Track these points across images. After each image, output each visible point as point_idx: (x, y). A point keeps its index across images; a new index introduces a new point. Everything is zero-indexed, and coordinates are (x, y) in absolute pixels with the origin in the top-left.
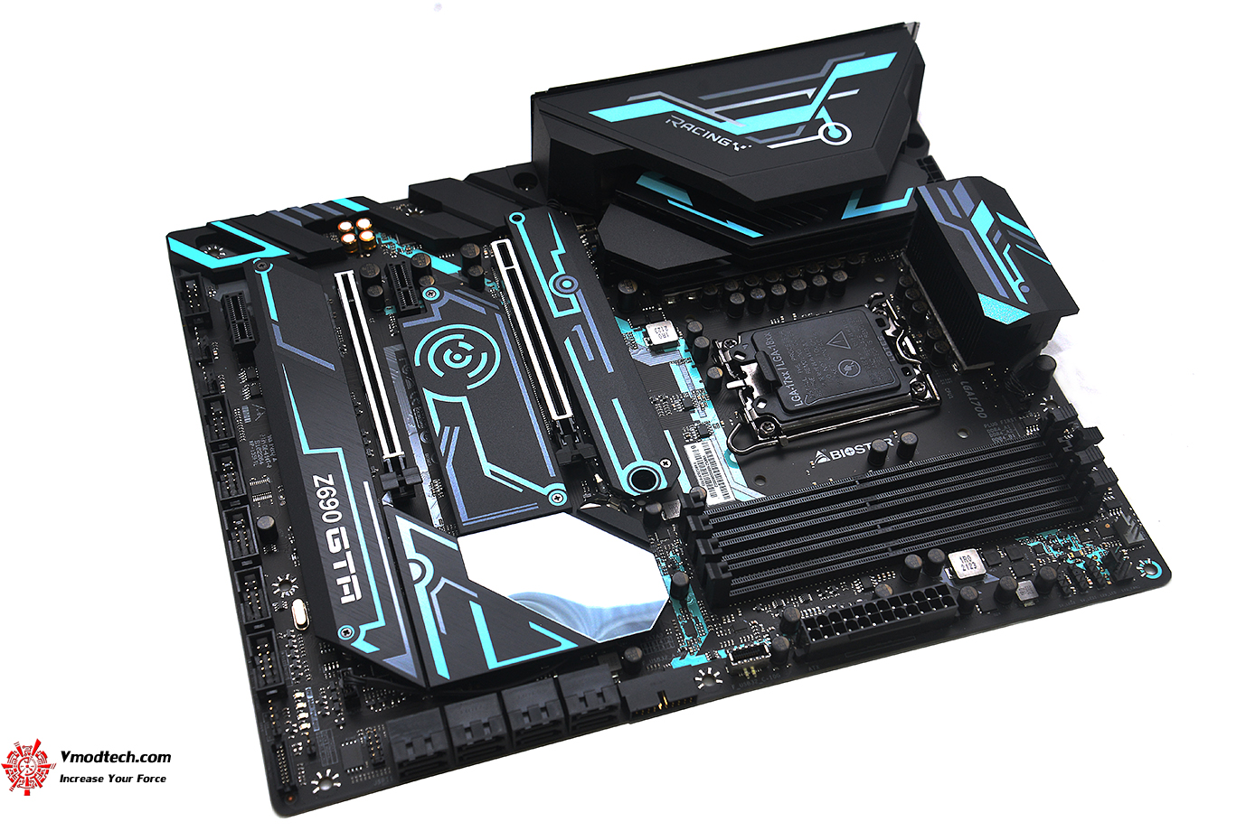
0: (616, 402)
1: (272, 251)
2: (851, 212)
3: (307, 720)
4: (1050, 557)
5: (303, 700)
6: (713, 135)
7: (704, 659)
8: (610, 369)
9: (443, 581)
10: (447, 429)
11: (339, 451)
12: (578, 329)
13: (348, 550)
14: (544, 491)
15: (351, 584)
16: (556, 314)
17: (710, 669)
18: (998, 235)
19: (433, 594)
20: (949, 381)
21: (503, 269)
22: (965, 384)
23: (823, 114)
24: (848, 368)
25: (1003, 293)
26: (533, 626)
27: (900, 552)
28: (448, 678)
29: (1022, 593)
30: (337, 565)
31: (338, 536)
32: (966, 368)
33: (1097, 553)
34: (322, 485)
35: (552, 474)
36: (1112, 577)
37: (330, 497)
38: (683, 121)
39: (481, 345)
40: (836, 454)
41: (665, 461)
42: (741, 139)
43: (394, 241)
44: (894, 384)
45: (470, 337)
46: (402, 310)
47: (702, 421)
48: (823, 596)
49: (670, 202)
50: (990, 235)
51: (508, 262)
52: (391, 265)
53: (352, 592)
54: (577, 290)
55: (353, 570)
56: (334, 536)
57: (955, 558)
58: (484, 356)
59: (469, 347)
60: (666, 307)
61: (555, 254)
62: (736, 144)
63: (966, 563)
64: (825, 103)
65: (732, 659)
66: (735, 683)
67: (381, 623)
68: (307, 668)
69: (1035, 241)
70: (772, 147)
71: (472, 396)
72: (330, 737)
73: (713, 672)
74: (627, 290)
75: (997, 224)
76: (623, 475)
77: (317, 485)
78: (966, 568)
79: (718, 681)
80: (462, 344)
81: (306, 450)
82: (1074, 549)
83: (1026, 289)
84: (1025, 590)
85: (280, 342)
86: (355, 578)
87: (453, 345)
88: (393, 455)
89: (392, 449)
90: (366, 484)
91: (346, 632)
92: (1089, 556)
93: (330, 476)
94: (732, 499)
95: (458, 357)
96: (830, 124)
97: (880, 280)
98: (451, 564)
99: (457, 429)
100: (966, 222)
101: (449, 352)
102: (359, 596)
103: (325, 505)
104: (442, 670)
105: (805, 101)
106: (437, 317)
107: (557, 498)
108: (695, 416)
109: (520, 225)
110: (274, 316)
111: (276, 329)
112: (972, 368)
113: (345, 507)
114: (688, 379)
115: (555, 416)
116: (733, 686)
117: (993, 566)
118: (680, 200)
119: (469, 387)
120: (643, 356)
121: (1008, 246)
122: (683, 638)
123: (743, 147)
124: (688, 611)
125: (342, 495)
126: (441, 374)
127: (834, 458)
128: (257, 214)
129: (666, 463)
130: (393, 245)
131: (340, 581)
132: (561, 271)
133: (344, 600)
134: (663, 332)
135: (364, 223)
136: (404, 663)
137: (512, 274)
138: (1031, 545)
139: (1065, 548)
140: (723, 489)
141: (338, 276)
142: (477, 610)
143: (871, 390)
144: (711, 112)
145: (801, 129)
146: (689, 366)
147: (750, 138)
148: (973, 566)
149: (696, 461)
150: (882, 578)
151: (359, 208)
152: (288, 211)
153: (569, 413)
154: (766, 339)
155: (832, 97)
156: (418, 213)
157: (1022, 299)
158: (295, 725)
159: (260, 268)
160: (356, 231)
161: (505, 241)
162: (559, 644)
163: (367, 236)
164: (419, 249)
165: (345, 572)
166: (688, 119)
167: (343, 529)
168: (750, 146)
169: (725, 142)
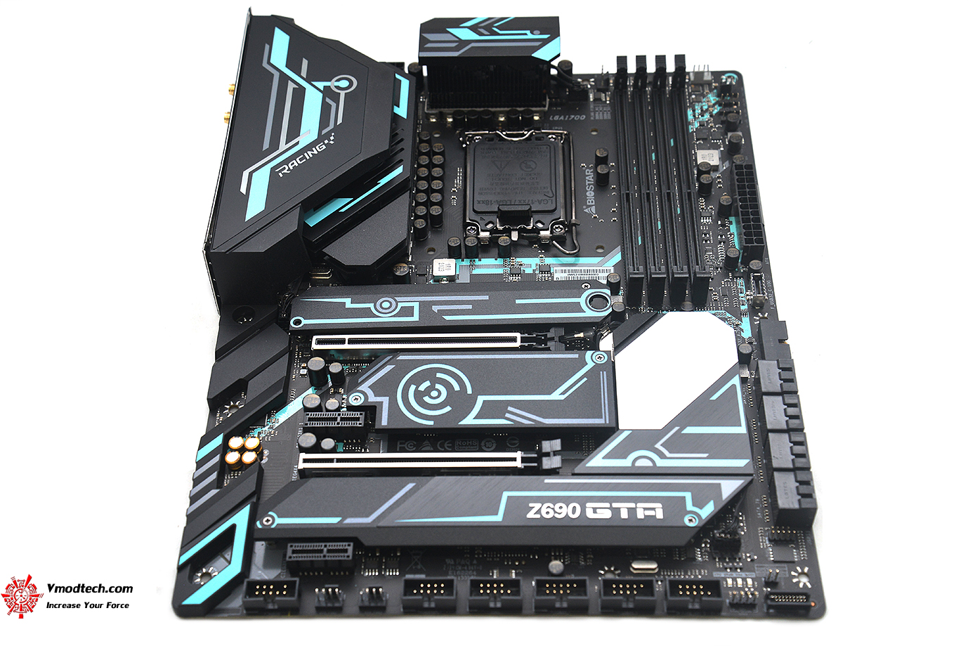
0: (518, 302)
1: (239, 518)
3: (744, 580)
4: (709, 120)
6: (310, 152)
7: (746, 319)
9: (658, 446)
10: (507, 415)
11: (506, 495)
12: (435, 308)
13: (611, 505)
14: (590, 365)
16: (416, 318)
17: (755, 317)
18: (482, 31)
19: (669, 455)
20: (547, 125)
21: (346, 346)
22: (553, 118)
23: (320, 85)
25: (535, 44)
26: (714, 398)
28: (748, 461)
31: (595, 510)
33: (711, 98)
34: (539, 512)
35: (575, 356)
38: (285, 166)
39: (430, 375)
40: (590, 202)
41: (586, 284)
42: (321, 138)
43: (259, 430)
45: (417, 380)
46: (363, 425)
47: (534, 268)
48: (709, 241)
49: (343, 210)
51: (340, 342)
53: (653, 509)
54: (395, 300)
55: (632, 505)
57: (700, 160)
58: (439, 375)
59: (427, 384)
61: (350, 306)
62: (326, 142)
63: (707, 157)
64: (309, 80)
66: (770, 305)
68: (695, 572)
71: (480, 392)
72: (762, 567)
73: (758, 316)
74: (403, 270)
75: (471, 28)
76: (590, 313)
78: (711, 158)
80: (422, 388)
81: (498, 518)
82: (705, 107)
83: (536, 32)
85: (367, 521)
86: (639, 505)
87: (419, 396)
88: (519, 460)
89: (514, 459)
90: (546, 481)
91: (691, 520)
92: (713, 102)
94: (612, 269)
95: (434, 393)
96: (332, 84)
98: (644, 439)
99: (510, 409)
100: (464, 42)
101: (427, 399)
104: (741, 463)
106: (385, 400)
107: (600, 358)
108: (528, 271)
109: (304, 322)
110: (333, 520)
112: (547, 106)
113: (566, 500)
114: (490, 267)
115: (518, 344)
116: (771, 308)
119: (469, 392)
121: (495, 30)
123: (332, 138)
125: (554, 500)
126: (448, 409)
127: (594, 204)
132: (371, 306)
134: (444, 266)
135: (235, 442)
136: (729, 487)
137: (353, 341)
138: (696, 126)
139: (704, 111)
140: (601, 270)
141: (302, 466)
142: (689, 430)
144: (284, 147)
145: (329, 100)
146: (477, 263)
147: (324, 133)
148: (711, 155)
150: (704, 205)
151: (218, 441)
153: (518, 335)
155: (304, 75)
157: (545, 37)
159: (270, 523)
160: (242, 450)
161: (315, 338)
162: (734, 386)
163: (252, 443)
164: (276, 413)
165: (632, 511)
166: (286, 162)
167: (588, 505)
168: (333, 134)
169: (321, 148)
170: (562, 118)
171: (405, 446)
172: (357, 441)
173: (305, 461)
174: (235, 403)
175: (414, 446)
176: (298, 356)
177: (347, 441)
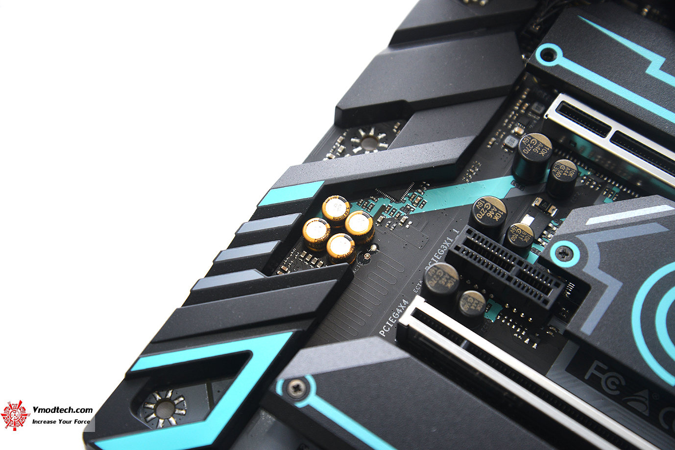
1: (264, 347)
21: (605, 143)
46: (548, 307)
51: (598, 128)
61: (655, 72)
106: (613, 286)
109: (561, 60)
135: (335, 207)
141: (407, 321)
159: (299, 394)
160: (337, 226)
161: (561, 98)
163: (360, 223)
164: (428, 188)
171: (603, 377)
172: (527, 317)
173: (418, 314)
174: (377, 133)
175: (619, 387)
176: (520, 107)
177: (511, 308)
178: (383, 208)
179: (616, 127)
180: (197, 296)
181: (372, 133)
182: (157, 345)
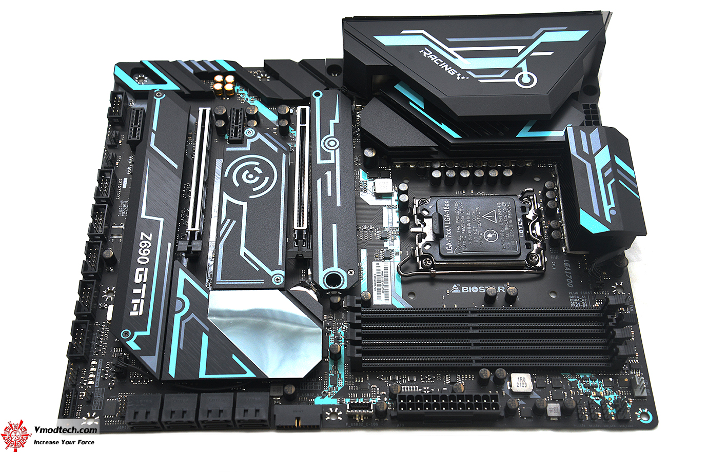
0: (334, 226)
1: (171, 86)
2: (524, 133)
3: (94, 379)
4: (580, 391)
5: (96, 366)
6: (447, 66)
7: (335, 402)
8: (339, 204)
9: (193, 315)
10: (229, 220)
11: (162, 220)
12: (329, 174)
13: (145, 283)
14: (271, 273)
15: (139, 305)
16: (319, 161)
17: (337, 409)
18: (610, 171)
19: (184, 322)
20: (556, 257)
21: (299, 125)
22: (566, 262)
23: (524, 65)
24: (490, 236)
25: (597, 212)
26: (234, 357)
27: (480, 365)
28: (174, 377)
29: (551, 411)
30: (135, 291)
31: (143, 273)
32: (569, 252)
33: (612, 396)
34: (145, 239)
35: (280, 263)
36: (616, 415)
37: (146, 247)
38: (431, 53)
39: (267, 171)
40: (466, 289)
41: (351, 271)
42: (464, 72)
43: (246, 93)
44: (516, 252)
45: (263, 165)
46: (230, 139)
47: (390, 248)
48: (423, 380)
49: (411, 103)
50: (604, 170)
51: (303, 121)
52: (234, 109)
53: (138, 310)
54: (337, 149)
55: (143, 296)
56: (140, 273)
57: (515, 377)
58: (267, 179)
59: (260, 171)
60: (394, 168)
61: (332, 122)
62: (459, 75)
63: (521, 382)
64: (528, 58)
65: (348, 408)
66: (350, 423)
67: (147, 333)
69: (634, 180)
70: (481, 81)
71: (251, 204)
72: (102, 393)
73: (338, 411)
74: (369, 153)
75: (612, 163)
76: (322, 274)
77: (142, 238)
78: (519, 385)
79: (339, 418)
80: (256, 169)
81: (143, 215)
82: (598, 390)
83: (614, 212)
84: (553, 409)
85: (152, 145)
86: (142, 301)
87: (251, 168)
88: (193, 229)
89: (193, 226)
90: (170, 244)
91: (126, 333)
92: (607, 397)
93: (151, 235)
94: (390, 303)
95: (251, 176)
96: (525, 72)
97: (537, 179)
98: (200, 305)
99: (234, 222)
100: (591, 158)
101: (247, 172)
102: (141, 313)
103: (142, 252)
104: (172, 371)
105: (515, 54)
106: (248, 148)
107: (277, 279)
108: (386, 244)
109: (317, 99)
110: (155, 128)
111: (153, 135)
112: (573, 252)
113: (152, 256)
114: (391, 219)
115: (296, 227)
116: (347, 423)
117: (539, 388)
118: (417, 104)
119: (251, 197)
120: (368, 198)
121: (613, 180)
122: (328, 385)
123: (463, 78)
124: (337, 368)
125: (153, 248)
126: (237, 185)
127: (463, 292)
128: (170, 61)
129: (351, 273)
130: (244, 94)
131: (134, 301)
132: (332, 134)
133: (132, 314)
134: (385, 185)
135: (230, 79)
136: (151, 362)
137: (303, 129)
138: (570, 380)
139: (592, 388)
140: (387, 295)
141: (201, 110)
142: (205, 338)
143: (499, 253)
144: (451, 50)
145: (505, 72)
146: (394, 210)
147: (470, 73)
148: (525, 386)
149: (376, 273)
150: (465, 378)
151: (229, 68)
152: (189, 63)
153: (305, 227)
154: (445, 204)
155: (534, 54)
156: (266, 77)
157: (608, 219)
158: (86, 381)
159: (157, 96)
160: (224, 83)
161: (308, 108)
162: (245, 373)
163: (229, 87)
164: (259, 101)
165: (138, 296)
166: (435, 52)
167: (147, 269)
168: (467, 78)
169: (452, 72)
170: (567, 269)
173: (205, 111)
174: (269, 79)
178: (243, 94)
179: (307, 125)
180: (176, 63)
181: (266, 75)
182: (154, 63)
